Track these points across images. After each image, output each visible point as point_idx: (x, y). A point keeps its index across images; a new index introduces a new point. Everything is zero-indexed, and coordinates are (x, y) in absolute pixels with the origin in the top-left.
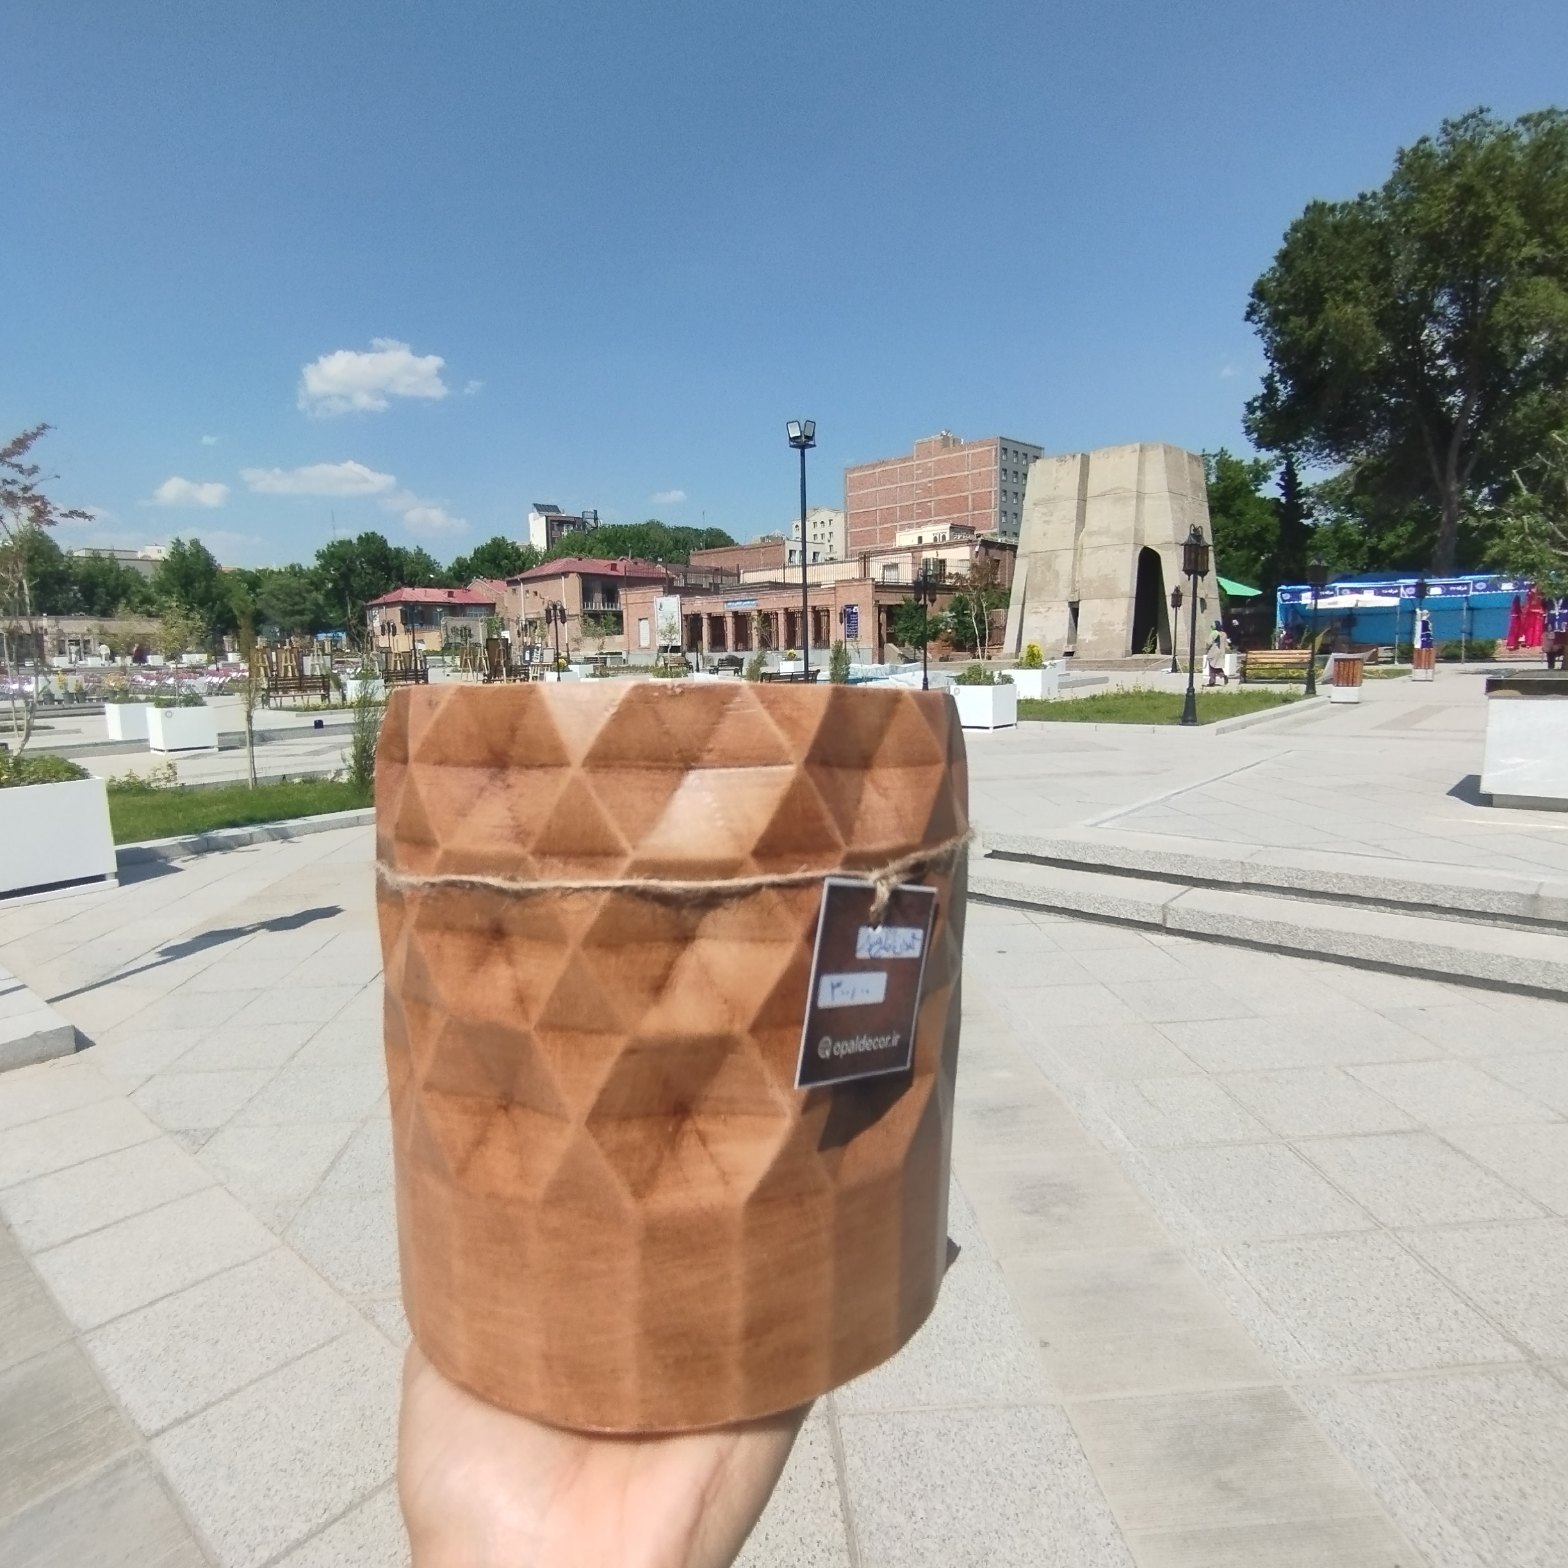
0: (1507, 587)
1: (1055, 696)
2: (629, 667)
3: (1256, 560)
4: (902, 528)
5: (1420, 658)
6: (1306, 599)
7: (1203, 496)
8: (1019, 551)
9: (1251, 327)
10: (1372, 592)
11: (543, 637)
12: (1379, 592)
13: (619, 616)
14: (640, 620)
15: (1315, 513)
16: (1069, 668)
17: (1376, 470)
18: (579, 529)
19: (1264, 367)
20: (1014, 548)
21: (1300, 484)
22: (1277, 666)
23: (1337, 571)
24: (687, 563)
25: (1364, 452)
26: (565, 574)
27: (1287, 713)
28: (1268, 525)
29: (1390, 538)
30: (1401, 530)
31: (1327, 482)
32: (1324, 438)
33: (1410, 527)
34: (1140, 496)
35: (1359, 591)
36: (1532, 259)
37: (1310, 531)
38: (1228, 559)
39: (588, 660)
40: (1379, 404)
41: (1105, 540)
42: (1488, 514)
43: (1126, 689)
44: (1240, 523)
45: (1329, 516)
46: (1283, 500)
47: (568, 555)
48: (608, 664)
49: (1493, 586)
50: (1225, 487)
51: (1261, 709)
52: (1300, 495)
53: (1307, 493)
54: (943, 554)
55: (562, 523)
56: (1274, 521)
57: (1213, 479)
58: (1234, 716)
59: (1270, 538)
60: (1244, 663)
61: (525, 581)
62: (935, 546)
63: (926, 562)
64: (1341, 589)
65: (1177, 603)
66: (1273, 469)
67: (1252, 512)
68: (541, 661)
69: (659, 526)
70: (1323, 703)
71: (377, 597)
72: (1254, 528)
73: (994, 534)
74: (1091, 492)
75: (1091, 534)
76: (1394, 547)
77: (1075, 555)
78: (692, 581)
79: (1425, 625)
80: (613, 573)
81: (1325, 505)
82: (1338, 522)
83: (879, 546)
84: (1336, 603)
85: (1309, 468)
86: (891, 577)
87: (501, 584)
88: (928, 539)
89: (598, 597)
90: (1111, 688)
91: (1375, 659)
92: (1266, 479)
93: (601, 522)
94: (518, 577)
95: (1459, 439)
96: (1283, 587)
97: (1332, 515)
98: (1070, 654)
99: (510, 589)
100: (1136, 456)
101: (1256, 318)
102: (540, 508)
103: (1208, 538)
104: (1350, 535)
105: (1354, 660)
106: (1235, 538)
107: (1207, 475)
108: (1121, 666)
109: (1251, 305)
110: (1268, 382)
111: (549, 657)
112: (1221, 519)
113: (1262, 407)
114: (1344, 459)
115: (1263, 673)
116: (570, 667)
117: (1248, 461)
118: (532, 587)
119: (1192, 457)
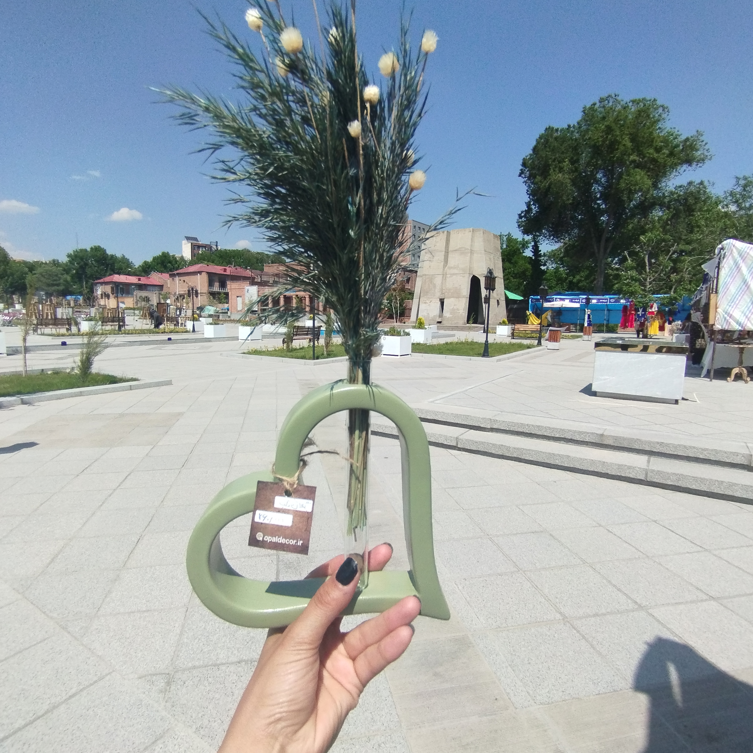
0: (622, 301)
1: (430, 342)
2: (230, 320)
3: (521, 284)
5: (586, 331)
7: (498, 253)
8: (418, 273)
9: (521, 180)
10: (568, 300)
11: (187, 303)
12: (571, 301)
13: (227, 294)
14: (238, 297)
15: (548, 264)
16: (438, 328)
17: (572, 246)
18: (208, 250)
19: (527, 199)
21: (540, 251)
22: (527, 332)
23: (555, 290)
24: (262, 270)
25: (567, 239)
26: (200, 272)
27: (528, 353)
28: (528, 268)
29: (578, 277)
30: (582, 274)
31: (553, 251)
32: (551, 231)
33: (587, 272)
34: (472, 252)
35: (563, 300)
36: (634, 161)
38: (510, 282)
39: (210, 316)
40: (573, 218)
41: (456, 271)
42: (617, 269)
43: (461, 340)
44: (516, 267)
45: (553, 266)
46: (533, 258)
47: (202, 263)
48: (220, 318)
49: (617, 301)
50: (510, 250)
51: (518, 351)
52: (540, 256)
53: (545, 255)
55: (199, 247)
56: (529, 266)
58: (505, 354)
59: (528, 273)
60: (513, 330)
61: (179, 275)
64: (556, 298)
65: (486, 302)
66: (530, 243)
67: (521, 262)
68: (185, 315)
69: (249, 251)
70: (544, 349)
71: (100, 279)
74: (450, 249)
75: (450, 268)
76: (579, 281)
77: (443, 277)
78: (265, 279)
79: (589, 316)
80: (225, 273)
81: (552, 261)
82: (557, 269)
84: (553, 305)
85: (544, 244)
87: (166, 276)
89: (217, 284)
90: (455, 340)
91: (568, 330)
92: (527, 247)
93: (219, 248)
94: (175, 272)
95: (606, 235)
96: (532, 297)
97: (554, 266)
98: (440, 322)
99: (171, 279)
100: (471, 233)
101: (523, 175)
102: (188, 238)
104: (562, 274)
105: (557, 330)
106: (514, 274)
108: (462, 329)
109: (521, 170)
110: (528, 205)
111: (189, 313)
112: (507, 264)
113: (525, 216)
114: (559, 241)
115: (521, 335)
116: (201, 319)
117: (520, 239)
118: (182, 278)
119: (495, 236)
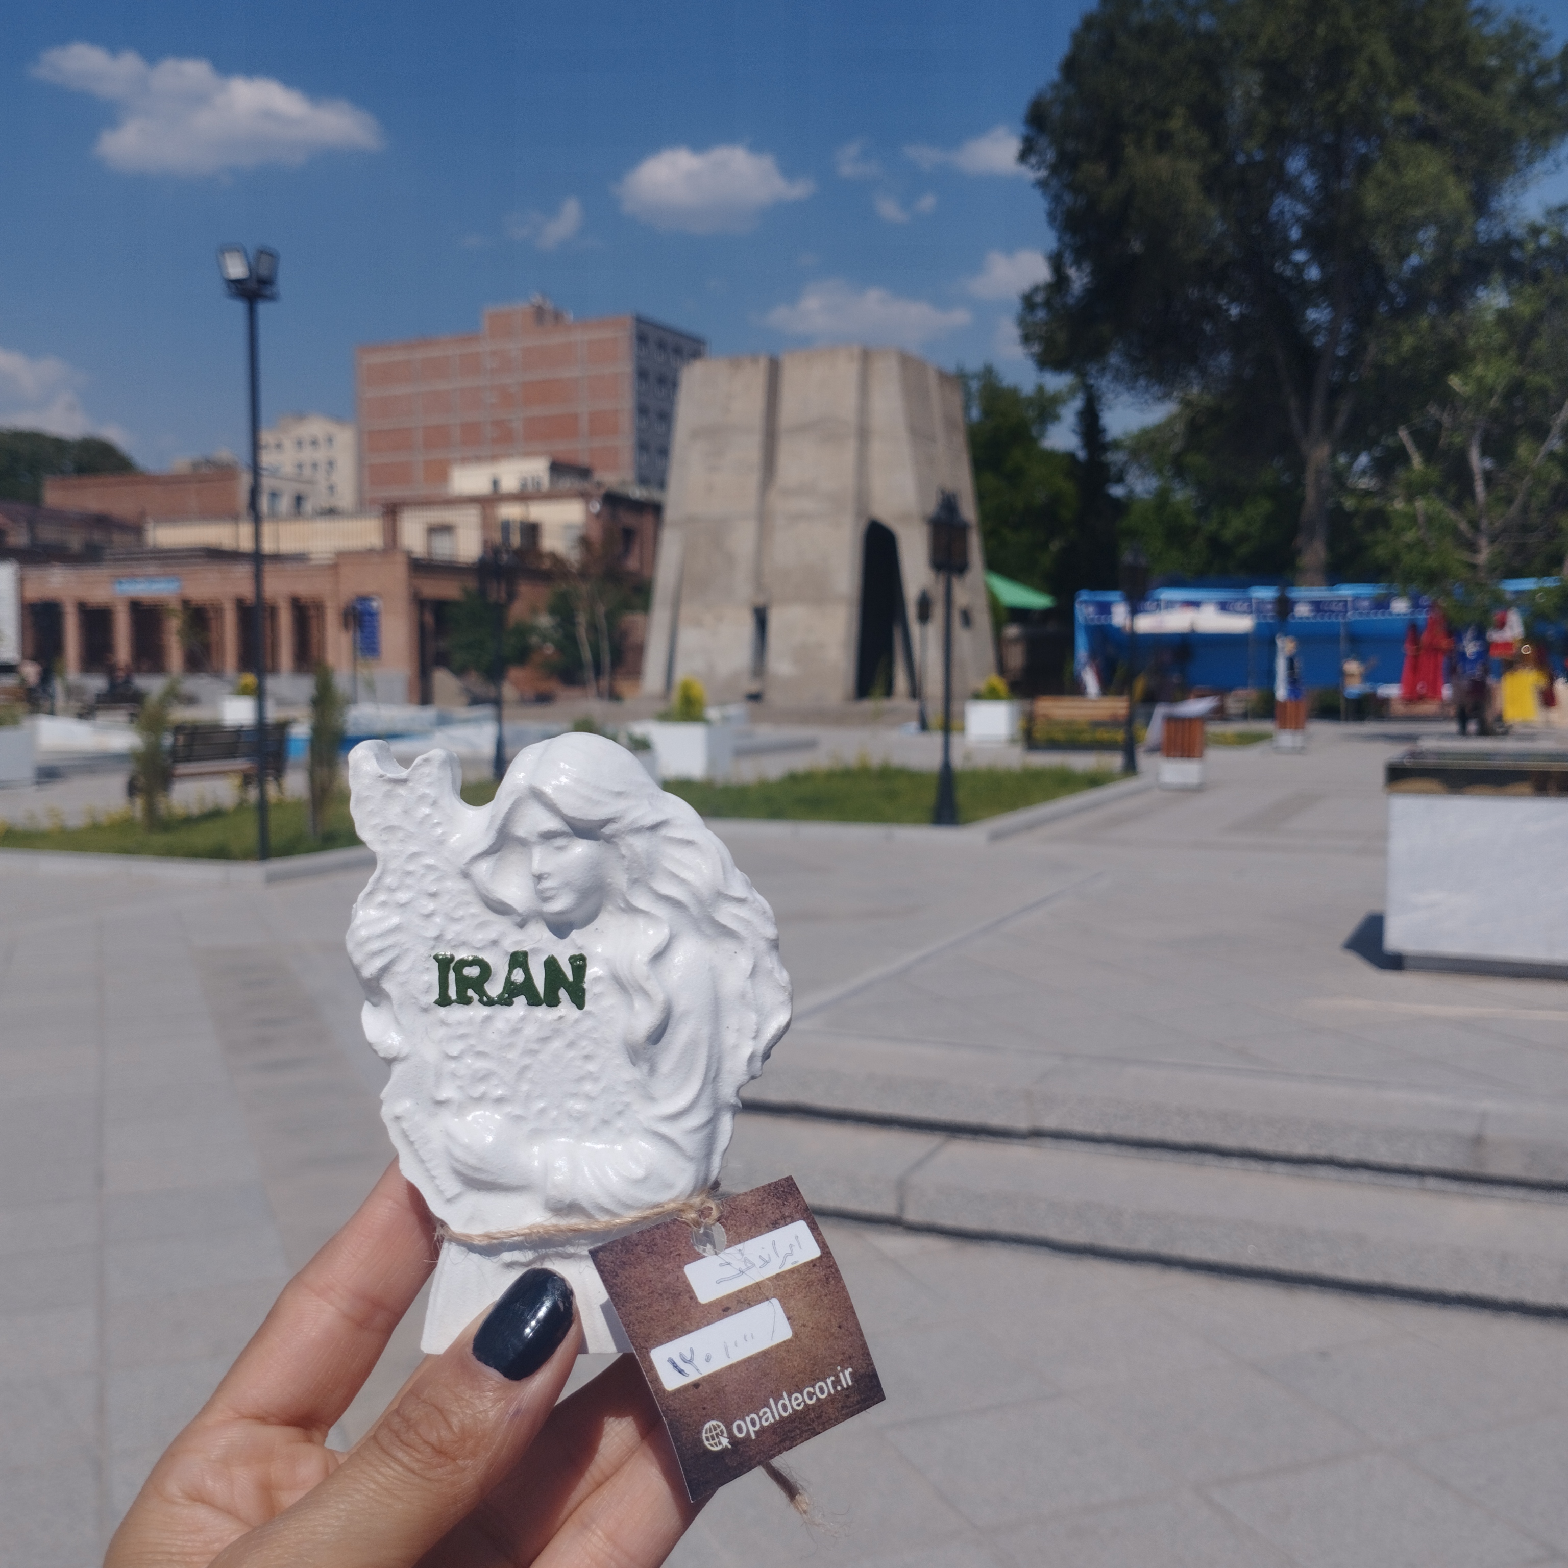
0: (1400, 606)
1: (727, 773)
3: (1043, 547)
4: (465, 461)
5: (1283, 716)
6: (1120, 615)
7: (960, 441)
8: (670, 514)
9: (1029, 174)
10: (1215, 607)
12: (1224, 607)
15: (1131, 478)
16: (753, 719)
17: (1215, 416)
19: (1050, 239)
20: (656, 509)
21: (1106, 431)
23: (1164, 572)
24: (35, 501)
25: (1195, 387)
28: (1063, 493)
29: (1237, 522)
30: (1252, 511)
31: (1145, 432)
32: (1139, 361)
33: (1265, 508)
34: (863, 434)
35: (1195, 604)
37: (1120, 507)
38: (1003, 543)
40: (1213, 314)
41: (809, 505)
43: (845, 763)
44: (1018, 488)
45: (1149, 483)
46: (1081, 455)
49: (1382, 604)
50: (997, 427)
51: (1054, 799)
52: (1105, 447)
53: (1120, 445)
54: (538, 512)
56: (1067, 487)
57: (975, 413)
59: (1064, 513)
60: (1030, 719)
62: (523, 496)
63: (506, 527)
64: (1169, 600)
65: (924, 615)
66: (1068, 402)
67: (1036, 472)
70: (1150, 789)
72: (1040, 497)
73: (624, 483)
74: (784, 422)
75: (785, 492)
76: (1242, 537)
77: (760, 528)
78: (46, 535)
79: (1289, 660)
81: (1143, 466)
82: (1162, 494)
83: (421, 490)
85: (1118, 406)
86: (443, 548)
88: (510, 484)
90: (819, 761)
92: (1056, 418)
95: (1325, 376)
96: (1084, 595)
97: (1154, 484)
98: (755, 697)
100: (855, 368)
101: (1033, 160)
103: (969, 511)
104: (1181, 515)
106: (1012, 511)
107: (967, 408)
108: (836, 719)
109: (1027, 139)
110: (1056, 262)
112: (990, 478)
113: (1048, 303)
114: (1168, 396)
115: (1057, 736)
117: (1029, 388)
119: (943, 377)
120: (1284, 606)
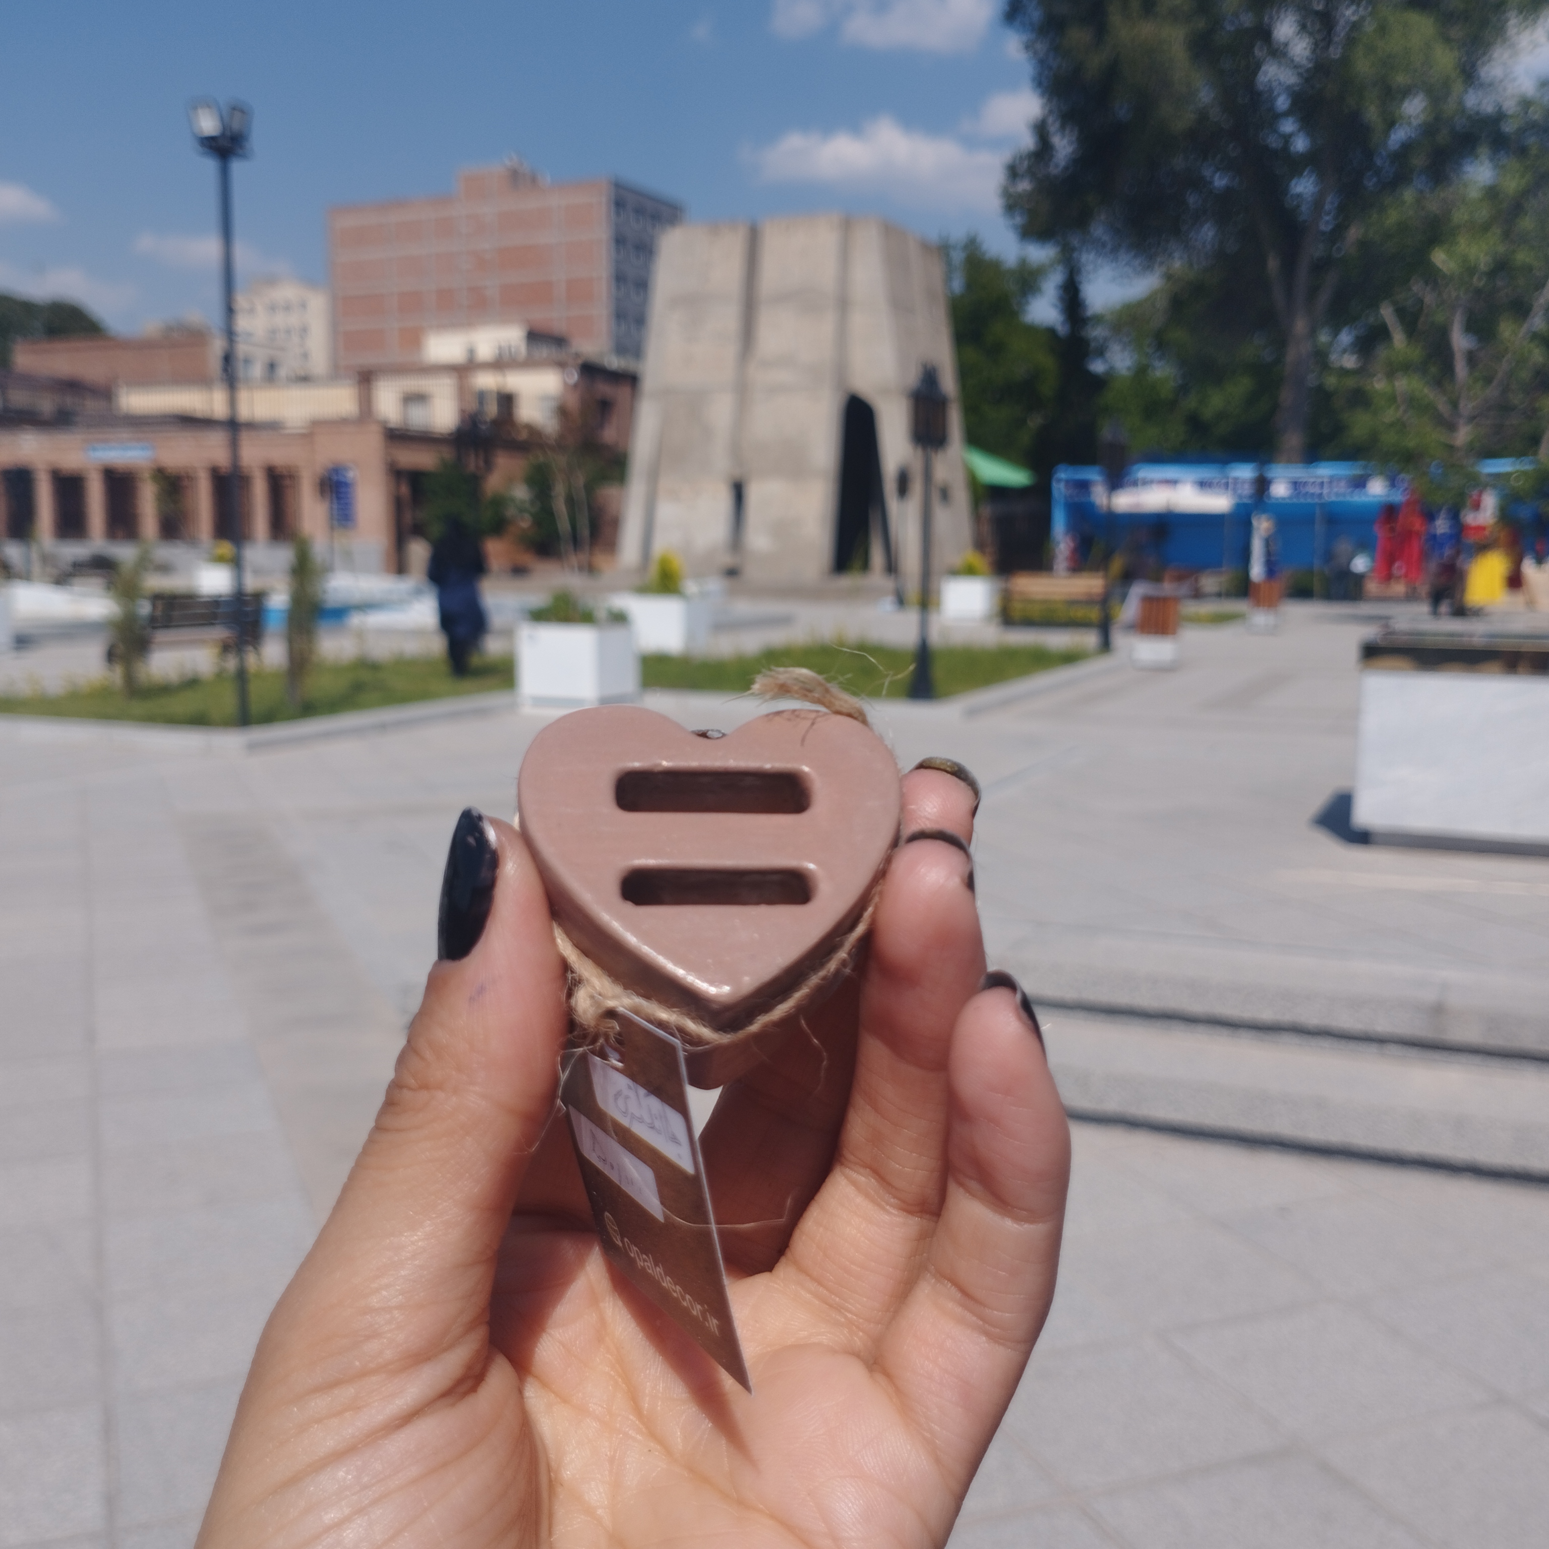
0: (1376, 486)
1: (704, 648)
3: (1022, 424)
4: (439, 327)
5: (1257, 596)
6: (1098, 494)
7: (941, 313)
8: (643, 386)
9: (1014, 37)
10: (1193, 484)
12: (1202, 486)
15: (1111, 354)
16: (730, 594)
17: (1198, 291)
20: (633, 380)
21: (1088, 305)
25: (1177, 261)
29: (1216, 400)
30: (1233, 389)
31: (1126, 305)
32: (1122, 234)
33: (1245, 386)
35: (1173, 482)
37: (1099, 383)
41: (786, 377)
44: (999, 362)
46: (1062, 329)
49: (1360, 483)
50: (978, 300)
51: (1028, 676)
52: (1086, 325)
54: (513, 381)
56: (1049, 363)
57: (957, 285)
58: (991, 685)
60: (1006, 596)
62: (498, 366)
66: (1047, 279)
67: (1018, 347)
72: (1020, 372)
73: (604, 353)
74: (763, 291)
75: (764, 364)
76: (1222, 415)
77: (739, 400)
78: (20, 398)
81: (1123, 342)
82: (1141, 369)
83: (396, 356)
84: (1138, 504)
86: (419, 417)
88: (486, 352)
97: (1135, 360)
98: (732, 573)
100: (836, 235)
104: (1159, 390)
106: (993, 386)
107: (948, 279)
108: (813, 595)
112: (971, 355)
113: (1030, 174)
114: (1150, 269)
117: (1012, 259)
120: (1262, 485)
